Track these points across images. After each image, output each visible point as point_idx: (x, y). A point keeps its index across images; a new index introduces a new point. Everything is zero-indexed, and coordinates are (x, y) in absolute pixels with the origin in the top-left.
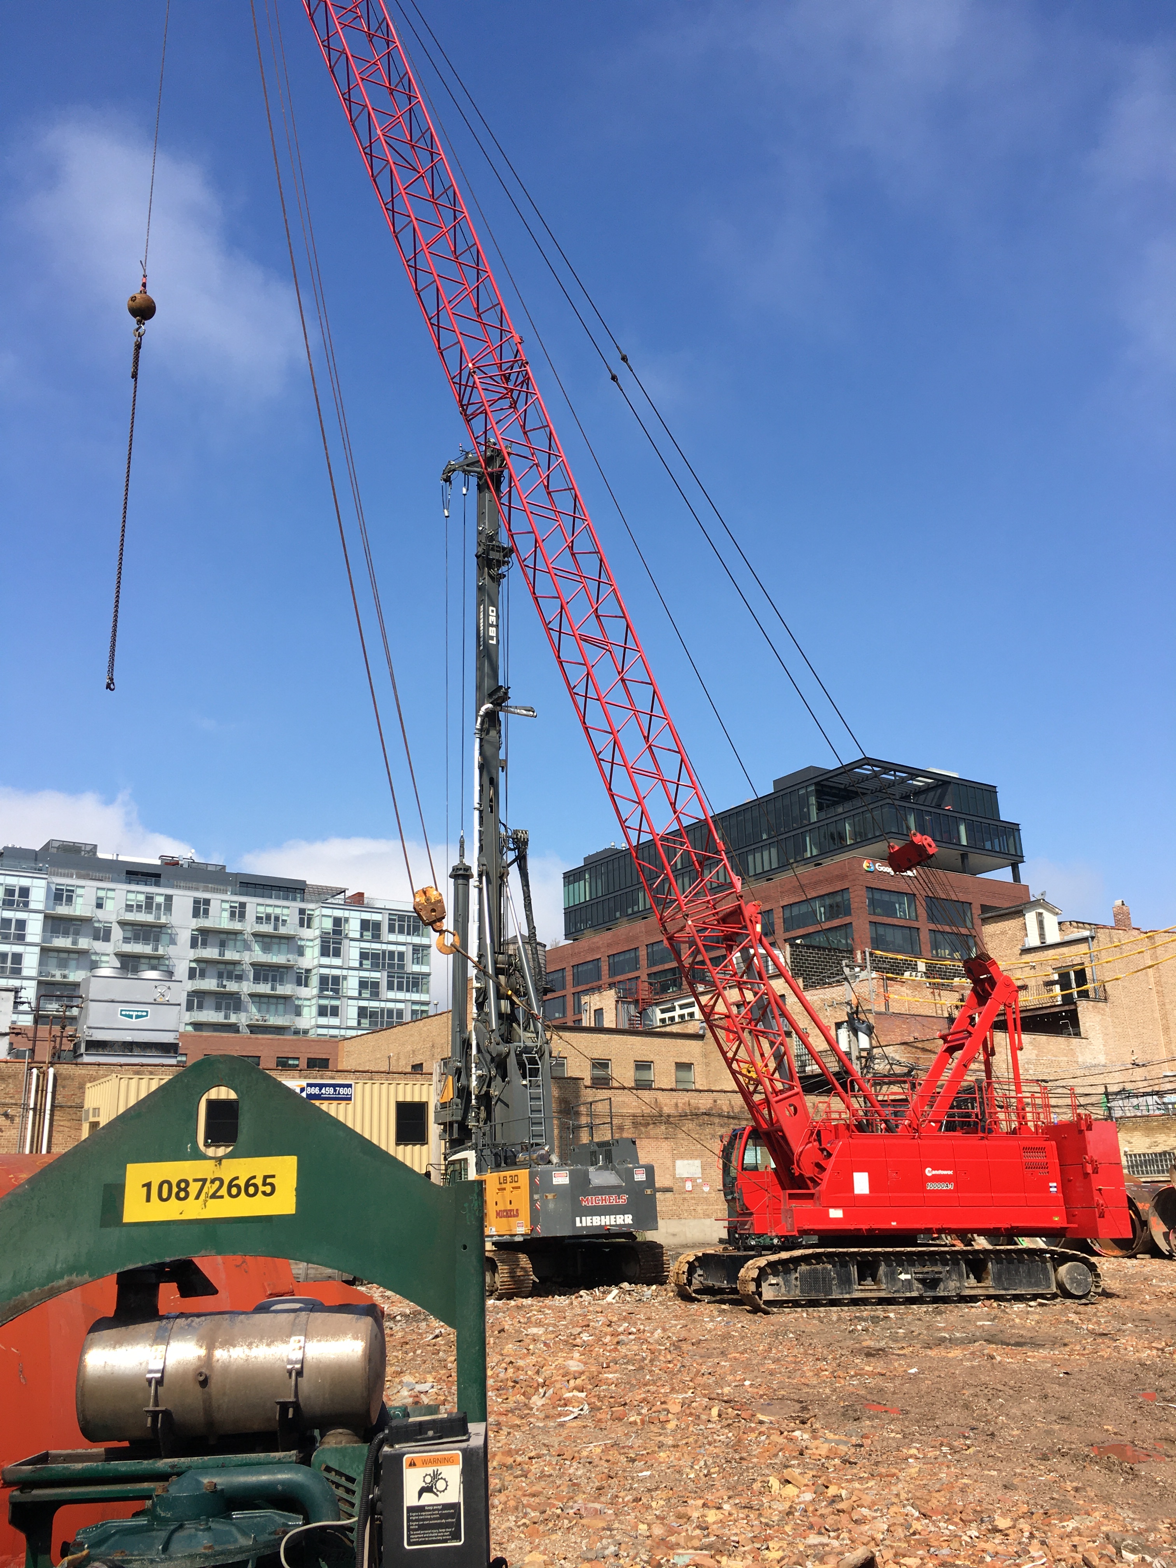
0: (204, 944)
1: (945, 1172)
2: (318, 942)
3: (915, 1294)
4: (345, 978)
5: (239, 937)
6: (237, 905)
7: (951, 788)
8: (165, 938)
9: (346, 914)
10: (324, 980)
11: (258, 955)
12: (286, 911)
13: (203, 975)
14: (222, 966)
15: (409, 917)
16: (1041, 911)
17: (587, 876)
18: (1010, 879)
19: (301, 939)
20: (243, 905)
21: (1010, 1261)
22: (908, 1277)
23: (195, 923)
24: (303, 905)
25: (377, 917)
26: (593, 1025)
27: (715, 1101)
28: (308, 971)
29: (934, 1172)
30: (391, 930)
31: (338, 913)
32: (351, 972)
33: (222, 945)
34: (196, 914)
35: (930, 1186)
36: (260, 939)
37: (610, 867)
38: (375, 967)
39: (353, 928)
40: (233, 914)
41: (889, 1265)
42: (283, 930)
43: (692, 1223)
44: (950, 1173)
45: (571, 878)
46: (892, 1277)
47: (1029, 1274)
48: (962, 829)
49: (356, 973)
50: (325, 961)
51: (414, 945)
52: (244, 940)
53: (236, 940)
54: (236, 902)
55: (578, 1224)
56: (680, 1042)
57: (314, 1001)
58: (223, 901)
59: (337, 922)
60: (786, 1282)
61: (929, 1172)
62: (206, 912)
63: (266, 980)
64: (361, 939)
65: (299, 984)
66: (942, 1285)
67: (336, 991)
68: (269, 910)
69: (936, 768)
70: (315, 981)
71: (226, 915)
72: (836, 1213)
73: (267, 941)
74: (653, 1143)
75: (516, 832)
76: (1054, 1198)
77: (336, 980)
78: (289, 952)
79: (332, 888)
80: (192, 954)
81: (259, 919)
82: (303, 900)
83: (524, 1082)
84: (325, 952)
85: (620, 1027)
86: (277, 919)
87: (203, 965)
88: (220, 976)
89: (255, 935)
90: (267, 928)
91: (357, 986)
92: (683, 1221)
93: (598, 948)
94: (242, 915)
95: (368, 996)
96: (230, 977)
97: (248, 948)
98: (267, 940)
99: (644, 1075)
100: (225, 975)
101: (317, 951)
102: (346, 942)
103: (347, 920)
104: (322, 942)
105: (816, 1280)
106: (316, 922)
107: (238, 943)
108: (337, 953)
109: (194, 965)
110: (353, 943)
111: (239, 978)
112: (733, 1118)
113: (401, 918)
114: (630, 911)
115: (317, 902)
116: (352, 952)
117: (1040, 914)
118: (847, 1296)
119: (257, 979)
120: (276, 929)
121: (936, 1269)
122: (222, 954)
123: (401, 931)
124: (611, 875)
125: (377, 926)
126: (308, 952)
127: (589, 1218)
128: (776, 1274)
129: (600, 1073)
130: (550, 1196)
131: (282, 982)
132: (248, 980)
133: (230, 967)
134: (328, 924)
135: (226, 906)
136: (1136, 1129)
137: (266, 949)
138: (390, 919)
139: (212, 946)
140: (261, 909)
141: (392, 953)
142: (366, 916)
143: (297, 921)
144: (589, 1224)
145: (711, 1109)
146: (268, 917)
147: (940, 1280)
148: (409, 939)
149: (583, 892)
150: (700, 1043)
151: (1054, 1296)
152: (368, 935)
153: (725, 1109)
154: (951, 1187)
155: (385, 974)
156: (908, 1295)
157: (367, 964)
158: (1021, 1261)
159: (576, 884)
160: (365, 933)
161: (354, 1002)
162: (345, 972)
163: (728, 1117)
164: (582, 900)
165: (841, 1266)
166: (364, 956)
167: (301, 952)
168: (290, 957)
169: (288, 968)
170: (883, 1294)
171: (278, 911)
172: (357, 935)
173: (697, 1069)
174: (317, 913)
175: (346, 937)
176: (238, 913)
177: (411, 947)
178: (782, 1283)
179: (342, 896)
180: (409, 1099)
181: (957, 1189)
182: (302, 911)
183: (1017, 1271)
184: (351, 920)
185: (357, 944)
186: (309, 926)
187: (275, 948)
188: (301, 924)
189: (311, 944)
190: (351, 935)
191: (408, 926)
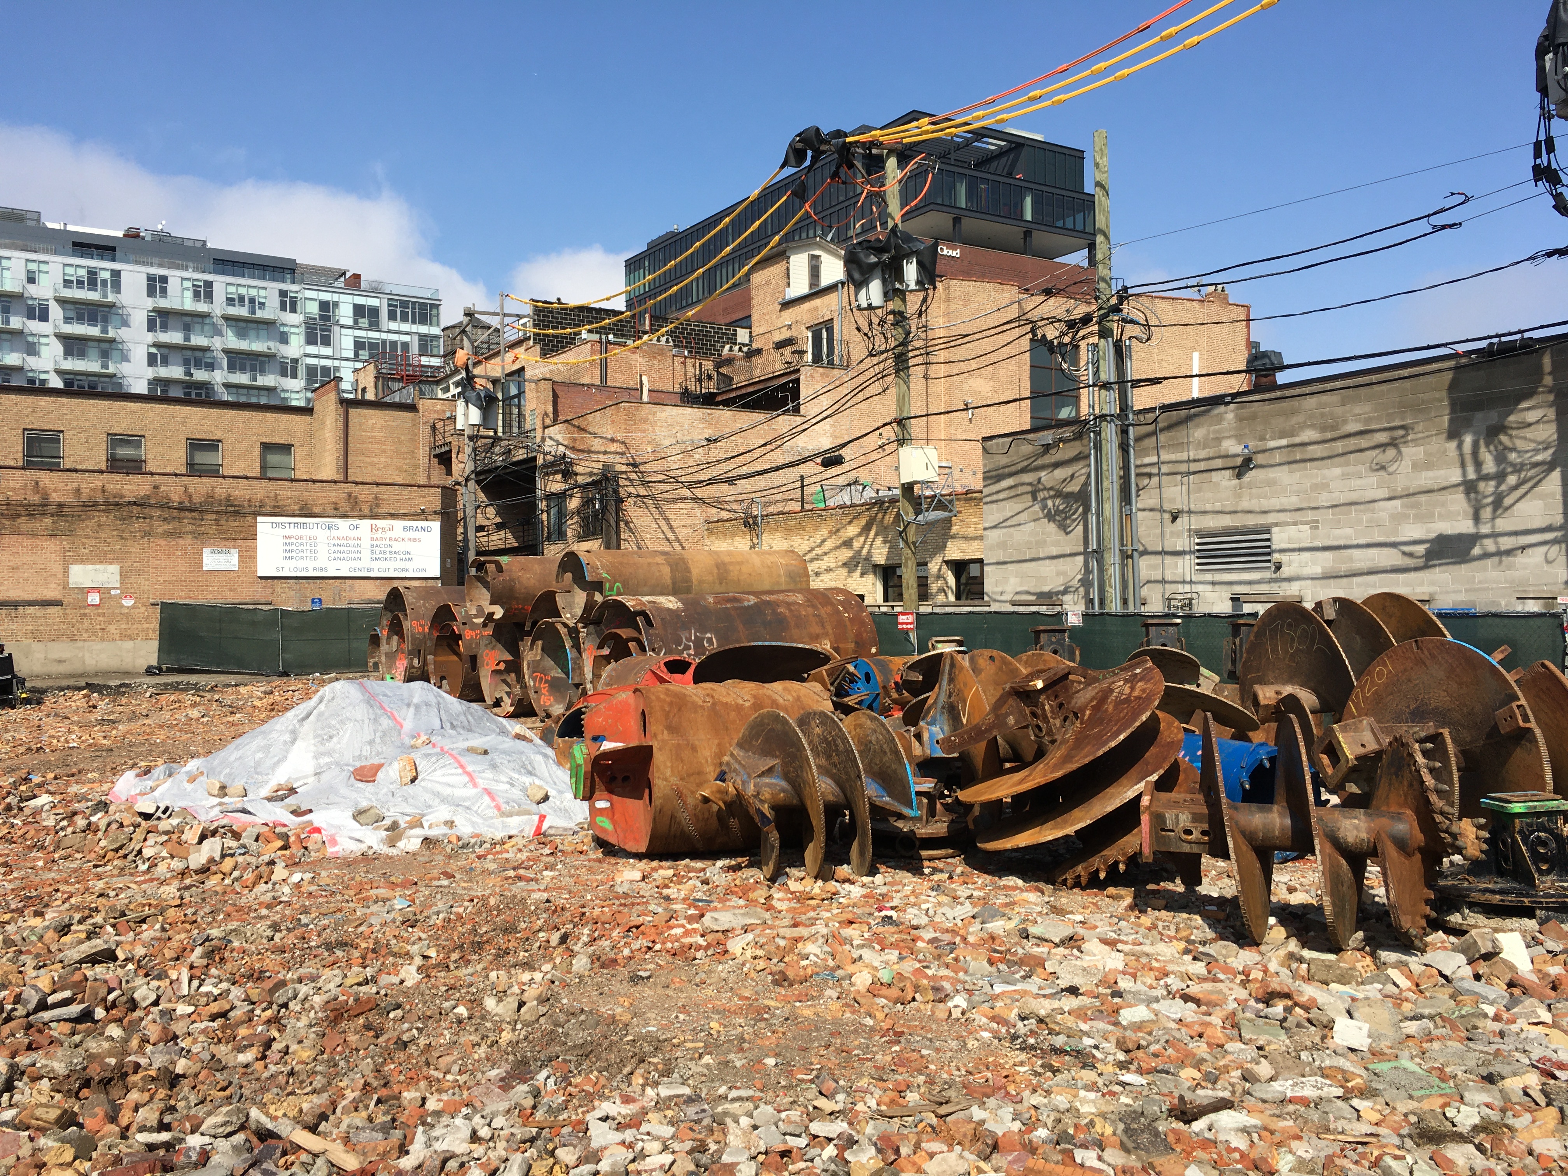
0: (165, 328)
2: (302, 329)
4: (337, 369)
5: (207, 321)
6: (202, 284)
8: (115, 319)
9: (336, 297)
10: (312, 371)
11: (233, 341)
12: (262, 293)
13: (165, 362)
14: (189, 353)
15: (414, 303)
16: (817, 252)
18: (1085, 264)
19: (282, 324)
20: (209, 285)
23: (150, 303)
24: (284, 287)
25: (373, 302)
28: (296, 361)
30: (392, 316)
31: (326, 297)
32: (344, 363)
33: (187, 329)
34: (151, 292)
36: (233, 323)
37: (668, 252)
39: (345, 314)
40: (197, 295)
42: (259, 314)
43: (97, 646)
45: (632, 266)
48: (1028, 201)
50: (312, 349)
51: (421, 335)
52: (213, 324)
53: (203, 324)
54: (201, 280)
58: (183, 279)
59: (324, 306)
62: (164, 291)
63: (243, 369)
64: (356, 326)
65: (284, 374)
68: (242, 291)
70: (302, 371)
71: (189, 294)
73: (241, 325)
74: (27, 542)
77: (327, 371)
78: (269, 339)
79: (331, 270)
80: (150, 338)
81: (230, 301)
82: (293, 282)
84: (311, 340)
86: (252, 301)
87: (165, 351)
88: (186, 363)
89: (227, 318)
90: (243, 312)
92: (80, 644)
94: (209, 296)
96: (198, 364)
97: (219, 333)
98: (243, 324)
99: (203, 458)
100: (193, 362)
101: (302, 338)
102: (336, 329)
103: (336, 304)
104: (308, 328)
106: (300, 306)
107: (206, 328)
108: (326, 341)
109: (153, 350)
110: (344, 331)
111: (211, 366)
113: (404, 304)
115: (302, 283)
116: (345, 341)
117: (815, 258)
119: (232, 368)
120: (252, 312)
122: (187, 339)
123: (404, 319)
125: (374, 312)
126: (292, 340)
131: (263, 372)
132: (222, 369)
133: (199, 354)
134: (313, 309)
135: (188, 284)
137: (241, 334)
138: (389, 305)
139: (175, 329)
140: (232, 289)
141: (394, 343)
142: (360, 300)
143: (278, 305)
146: (241, 299)
148: (414, 328)
149: (643, 281)
152: (364, 322)
157: (363, 354)
159: (637, 273)
160: (359, 320)
162: (336, 363)
164: (642, 292)
166: (359, 345)
167: (284, 339)
168: (271, 344)
169: (270, 357)
171: (253, 292)
172: (350, 322)
173: (300, 452)
174: (301, 295)
175: (337, 323)
176: (205, 292)
177: (416, 338)
182: (283, 293)
184: (341, 305)
185: (350, 331)
186: (294, 310)
187: (252, 333)
188: (283, 307)
189: (296, 330)
190: (343, 321)
191: (413, 314)
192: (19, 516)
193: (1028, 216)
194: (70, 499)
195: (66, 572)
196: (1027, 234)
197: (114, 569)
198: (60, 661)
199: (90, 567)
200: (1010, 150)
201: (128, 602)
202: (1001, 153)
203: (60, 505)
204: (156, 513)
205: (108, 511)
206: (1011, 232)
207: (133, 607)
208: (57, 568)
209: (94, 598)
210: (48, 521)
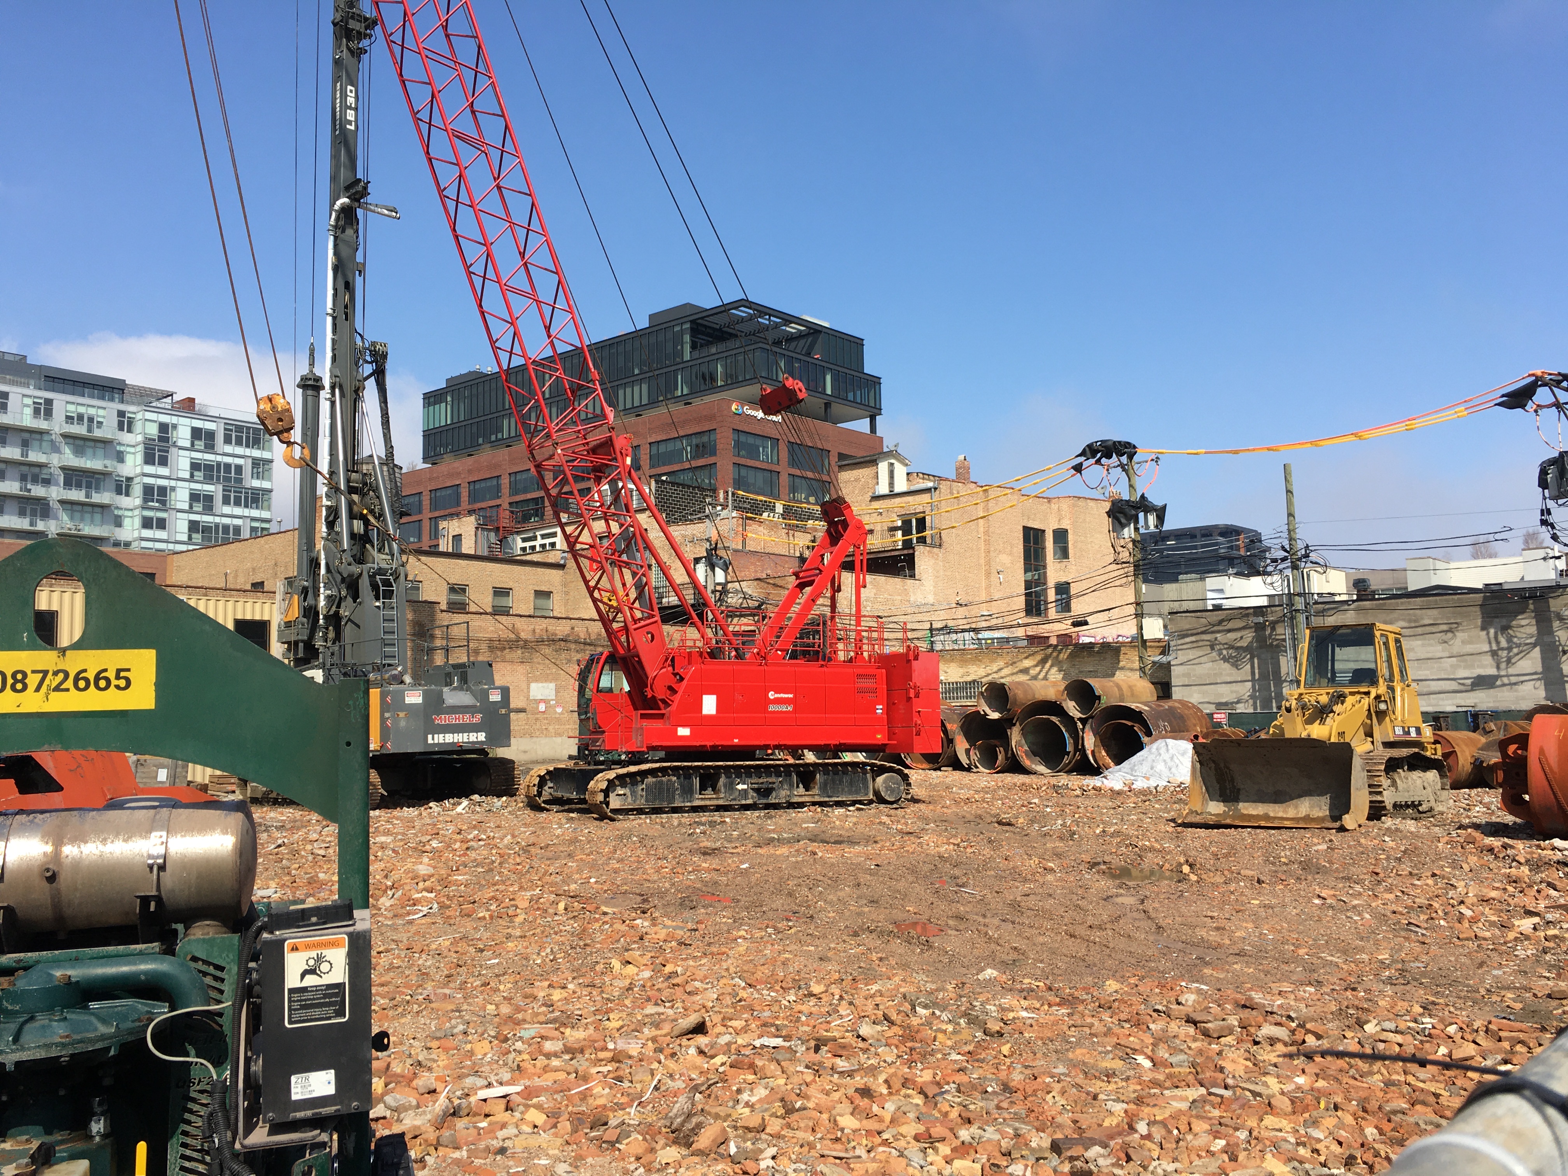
0: (3, 443)
1: (786, 696)
2: (140, 448)
3: (750, 801)
4: (173, 489)
5: (46, 437)
6: (42, 401)
7: (822, 336)
9: (174, 420)
10: (148, 491)
11: (69, 458)
12: (101, 412)
13: (2, 476)
14: (25, 469)
15: (248, 428)
16: (892, 461)
17: (449, 399)
18: (867, 430)
19: (119, 444)
20: (49, 402)
21: (836, 773)
22: (745, 787)
24: (122, 407)
25: (210, 426)
26: (450, 550)
27: (573, 628)
28: (129, 479)
29: (777, 696)
30: (228, 440)
31: (165, 419)
32: (180, 484)
33: (25, 445)
35: (772, 708)
36: (71, 441)
37: (474, 391)
38: (209, 478)
39: (183, 435)
40: (37, 412)
41: (728, 777)
42: (98, 433)
43: (544, 741)
44: (791, 696)
45: (432, 400)
46: (731, 787)
47: (851, 784)
48: (828, 378)
49: (186, 484)
50: (149, 469)
51: (254, 459)
52: (52, 441)
53: (41, 440)
54: (40, 398)
55: (430, 741)
56: (540, 570)
57: (137, 512)
58: (24, 396)
59: (164, 428)
60: (633, 793)
61: (772, 695)
62: (4, 407)
63: (79, 486)
64: (192, 448)
65: (119, 492)
66: (774, 794)
67: (163, 503)
68: (82, 410)
69: (811, 316)
70: (137, 490)
71: (29, 411)
72: (684, 732)
73: (79, 443)
74: (509, 667)
75: (374, 344)
76: (879, 718)
77: (163, 490)
78: (106, 457)
79: (157, 391)
81: (69, 419)
82: (122, 401)
83: (377, 604)
84: (149, 459)
85: (479, 553)
86: (91, 420)
87: (3, 466)
88: (23, 478)
89: (65, 436)
90: (80, 430)
91: (187, 499)
92: (534, 739)
93: (460, 473)
94: (49, 413)
95: (201, 509)
96: (35, 480)
97: (56, 449)
98: (81, 443)
99: (502, 602)
100: (29, 478)
101: (140, 458)
102: (173, 450)
103: (175, 427)
104: (146, 448)
105: (661, 791)
106: (138, 426)
107: (44, 444)
108: (164, 462)
110: (181, 452)
111: (47, 482)
112: (590, 645)
113: (239, 429)
114: (493, 438)
115: (139, 404)
116: (182, 462)
117: (892, 464)
118: (689, 804)
119: (68, 484)
120: (90, 430)
121: (770, 780)
122: (24, 454)
123: (239, 443)
124: (474, 399)
125: (210, 436)
126: (129, 459)
127: (441, 736)
128: (623, 785)
129: (455, 597)
130: (402, 715)
131: (98, 490)
132: (57, 485)
133: (37, 470)
134: (153, 430)
135: (29, 401)
136: (952, 661)
137: (79, 451)
138: (225, 429)
139: (13, 445)
140: (71, 408)
141: (228, 466)
142: (198, 424)
143: (116, 425)
144: (441, 741)
145: (568, 635)
146: (80, 417)
147: (772, 789)
148: (247, 452)
149: (444, 415)
150: (561, 572)
151: (871, 802)
152: (199, 445)
153: (582, 636)
154: (790, 708)
155: (220, 487)
156: (743, 802)
157: (199, 475)
158: (845, 773)
159: (437, 406)
160: (196, 442)
161: (185, 515)
162: (173, 483)
163: (585, 644)
164: (443, 423)
165: (685, 778)
166: (195, 466)
167: (120, 457)
168: (108, 462)
169: (105, 474)
170: (721, 802)
171: (92, 411)
172: (188, 444)
173: (556, 597)
174: (139, 416)
175: (174, 445)
176: (45, 409)
177: (250, 461)
178: (629, 794)
179: (169, 400)
180: (248, 617)
181: (795, 710)
182: (121, 414)
183: (841, 781)
184: (180, 428)
185: (187, 453)
186: (130, 431)
187: (89, 451)
188: (121, 427)
189: (132, 450)
190: (180, 443)
191: (248, 438)
192: (505, 648)
193: (829, 392)
194: (529, 637)
195: (529, 688)
196: (827, 405)
197: (552, 686)
198: (525, 752)
199: (540, 685)
200: (808, 334)
201: (559, 710)
202: (800, 336)
203: (526, 641)
204: (573, 646)
205: (548, 645)
206: (816, 403)
207: (562, 713)
208: (524, 686)
209: (542, 707)
210: (519, 652)
